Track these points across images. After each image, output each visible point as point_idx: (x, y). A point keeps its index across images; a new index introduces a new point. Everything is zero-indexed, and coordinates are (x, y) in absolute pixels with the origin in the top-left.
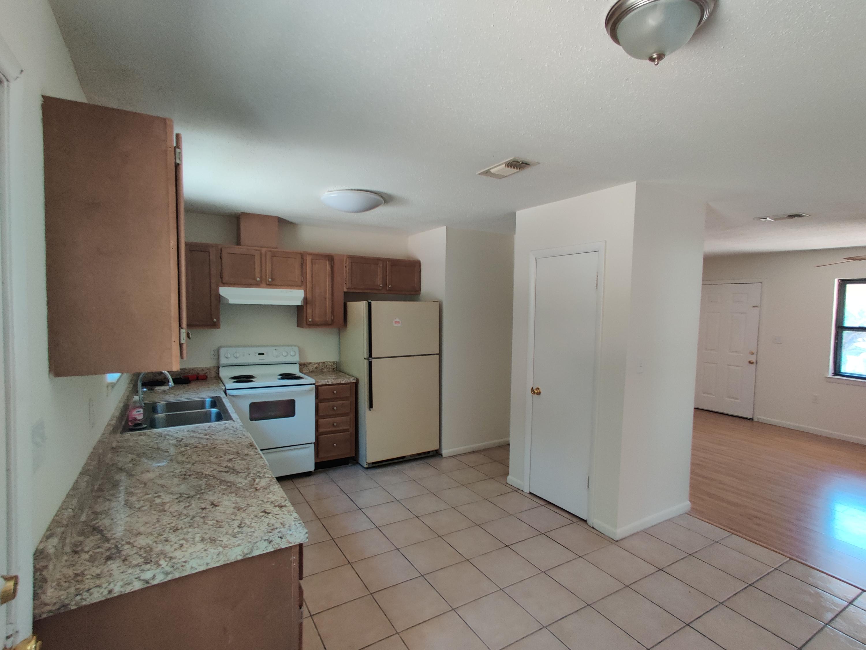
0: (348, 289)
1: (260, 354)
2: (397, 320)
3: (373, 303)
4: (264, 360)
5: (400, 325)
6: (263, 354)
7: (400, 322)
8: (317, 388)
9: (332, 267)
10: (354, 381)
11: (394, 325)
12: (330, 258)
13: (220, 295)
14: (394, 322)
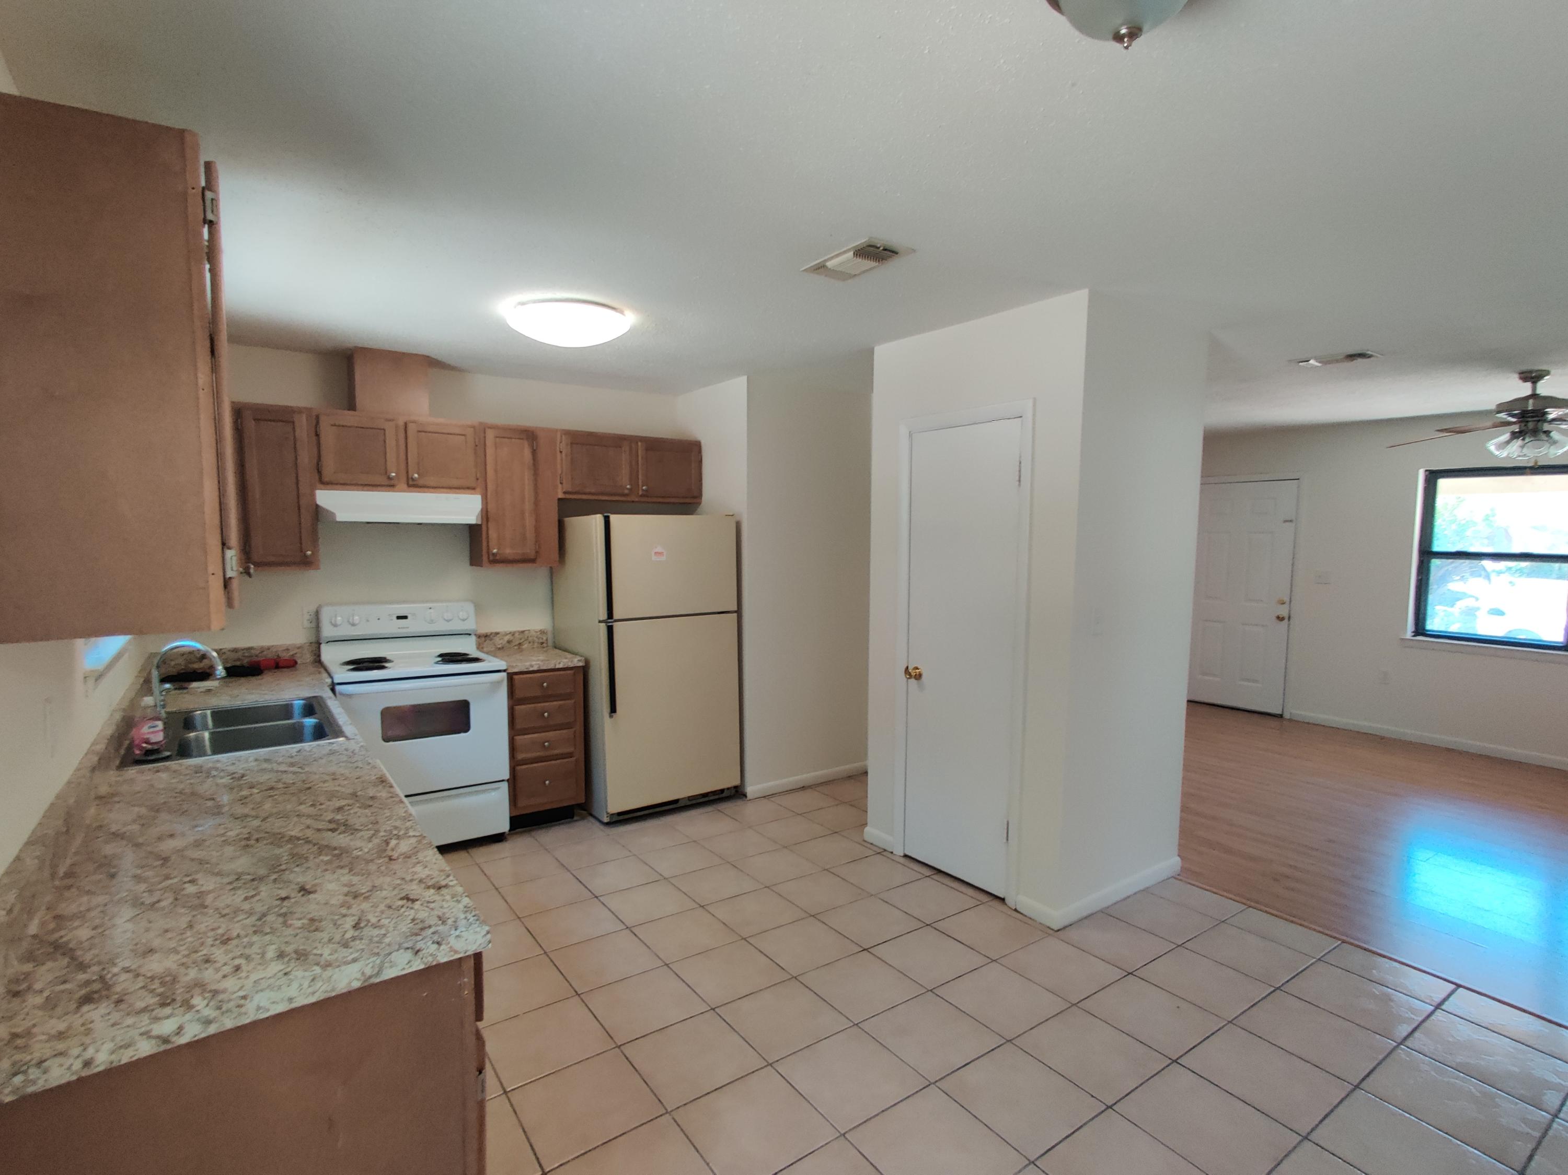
0: (565, 493)
1: (399, 618)
2: (659, 549)
3: (614, 518)
4: (408, 628)
5: (663, 558)
6: (405, 617)
7: (665, 553)
8: (511, 676)
9: (534, 453)
10: (581, 664)
11: (654, 558)
12: (529, 435)
13: (317, 506)
14: (653, 554)
